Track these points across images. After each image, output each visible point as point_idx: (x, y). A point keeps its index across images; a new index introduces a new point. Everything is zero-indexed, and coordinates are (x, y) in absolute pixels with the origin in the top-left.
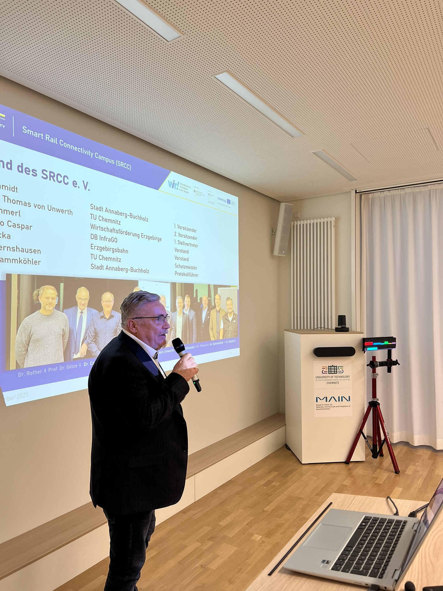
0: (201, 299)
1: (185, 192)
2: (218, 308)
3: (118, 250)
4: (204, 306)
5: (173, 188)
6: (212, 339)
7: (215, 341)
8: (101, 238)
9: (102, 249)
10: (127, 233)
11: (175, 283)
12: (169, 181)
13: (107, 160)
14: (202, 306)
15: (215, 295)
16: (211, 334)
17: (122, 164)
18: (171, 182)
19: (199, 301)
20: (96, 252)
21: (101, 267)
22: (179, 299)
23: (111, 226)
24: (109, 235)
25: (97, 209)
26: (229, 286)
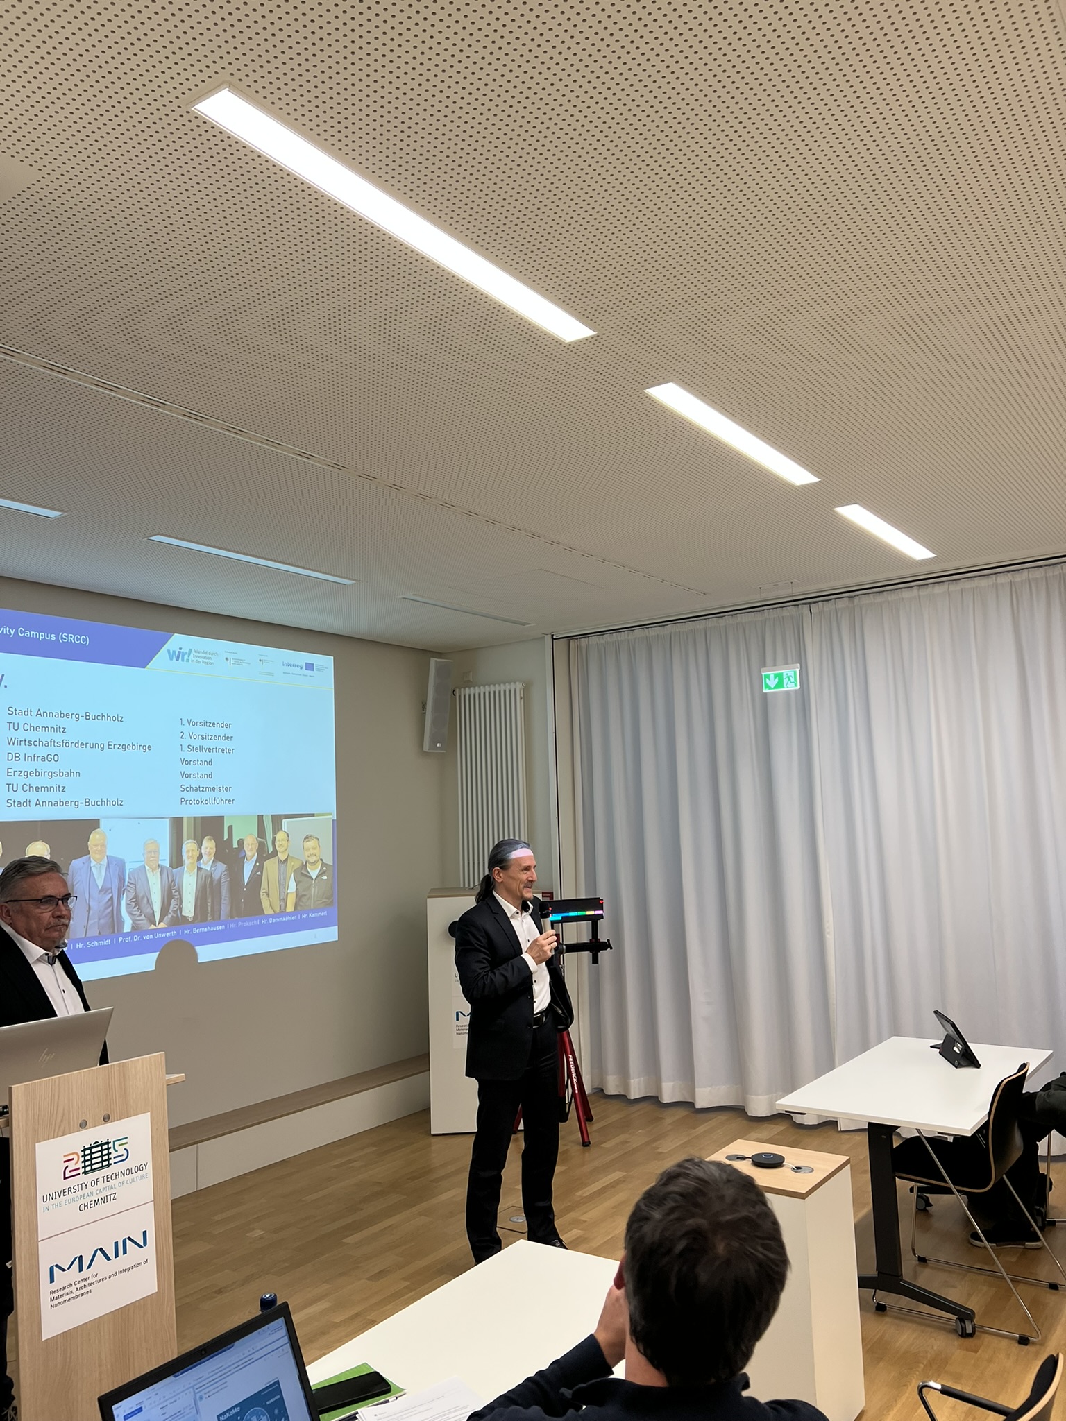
0: (241, 842)
1: (207, 663)
2: (282, 857)
3: (60, 774)
4: (249, 854)
5: (177, 660)
6: (268, 911)
7: (274, 916)
8: (27, 758)
9: (27, 774)
10: (80, 745)
11: (182, 818)
12: (169, 651)
13: (41, 636)
14: (242, 855)
15: (275, 832)
16: (265, 903)
17: (71, 638)
18: (174, 652)
19: (235, 845)
20: (17, 780)
21: (27, 803)
22: (189, 846)
23: (45, 736)
24: (42, 751)
25: (21, 713)
26: (313, 815)
